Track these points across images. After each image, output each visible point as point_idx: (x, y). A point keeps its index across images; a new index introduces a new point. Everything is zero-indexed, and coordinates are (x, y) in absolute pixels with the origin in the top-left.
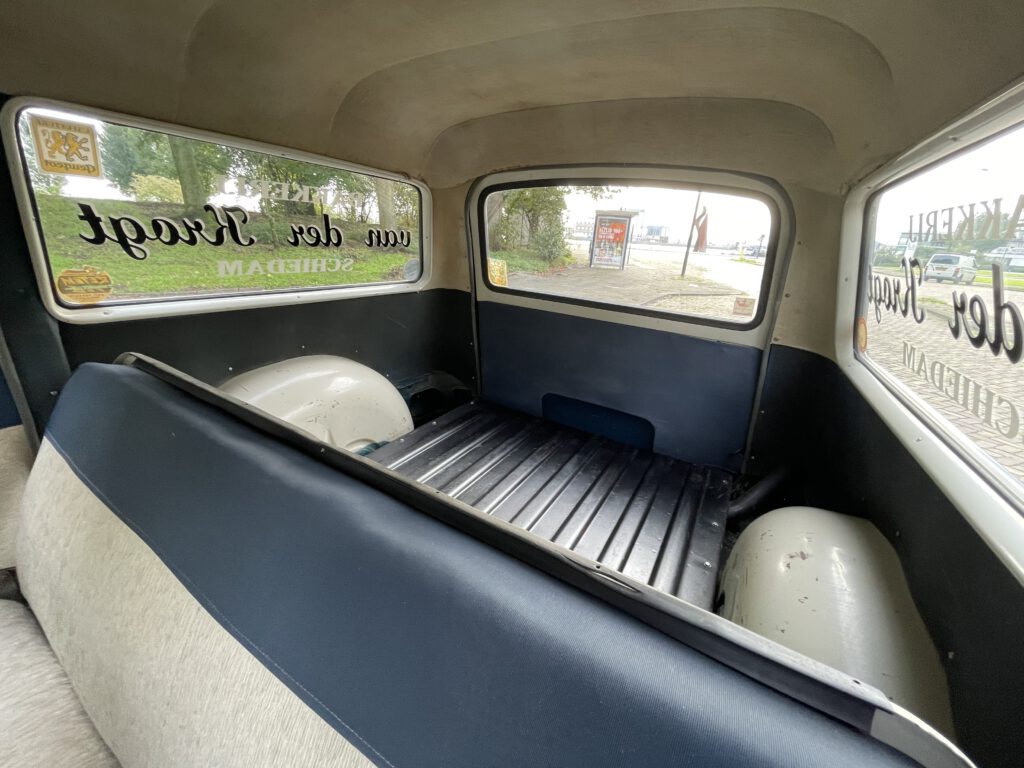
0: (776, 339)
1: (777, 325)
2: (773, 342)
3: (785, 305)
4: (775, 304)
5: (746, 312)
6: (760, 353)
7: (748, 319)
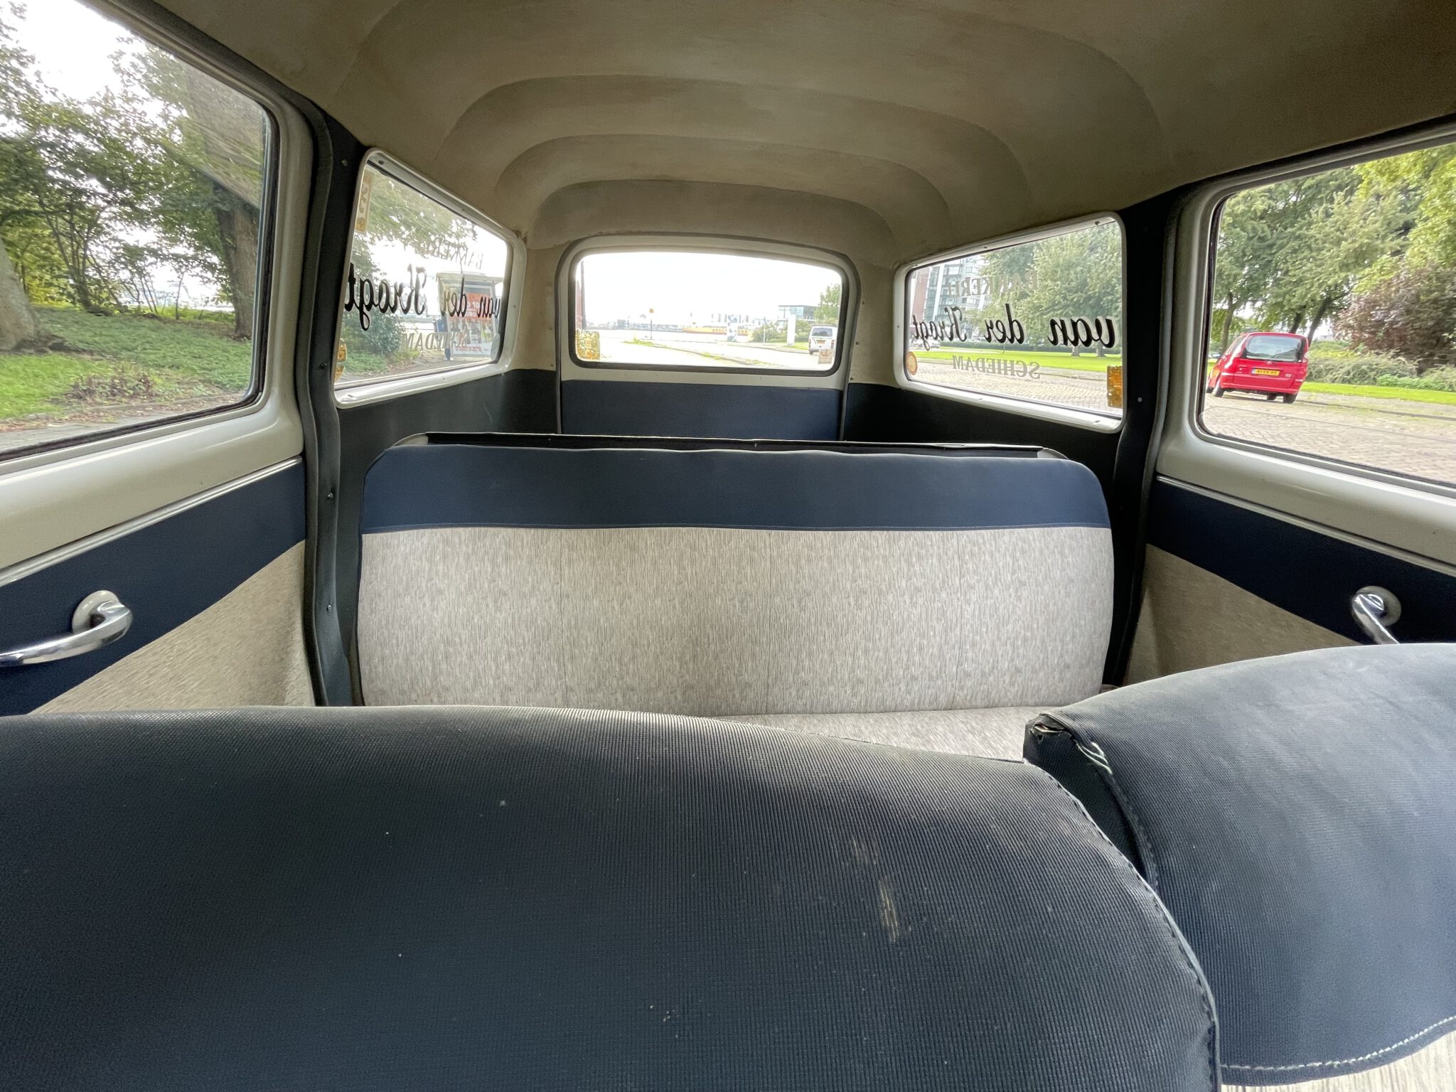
0: (852, 379)
1: (852, 368)
2: (850, 381)
3: (856, 351)
4: (849, 351)
5: (827, 360)
6: (841, 393)
7: (828, 367)
